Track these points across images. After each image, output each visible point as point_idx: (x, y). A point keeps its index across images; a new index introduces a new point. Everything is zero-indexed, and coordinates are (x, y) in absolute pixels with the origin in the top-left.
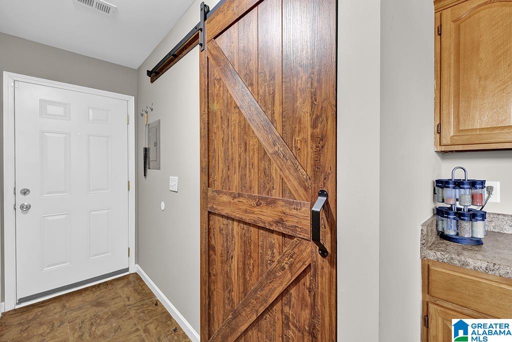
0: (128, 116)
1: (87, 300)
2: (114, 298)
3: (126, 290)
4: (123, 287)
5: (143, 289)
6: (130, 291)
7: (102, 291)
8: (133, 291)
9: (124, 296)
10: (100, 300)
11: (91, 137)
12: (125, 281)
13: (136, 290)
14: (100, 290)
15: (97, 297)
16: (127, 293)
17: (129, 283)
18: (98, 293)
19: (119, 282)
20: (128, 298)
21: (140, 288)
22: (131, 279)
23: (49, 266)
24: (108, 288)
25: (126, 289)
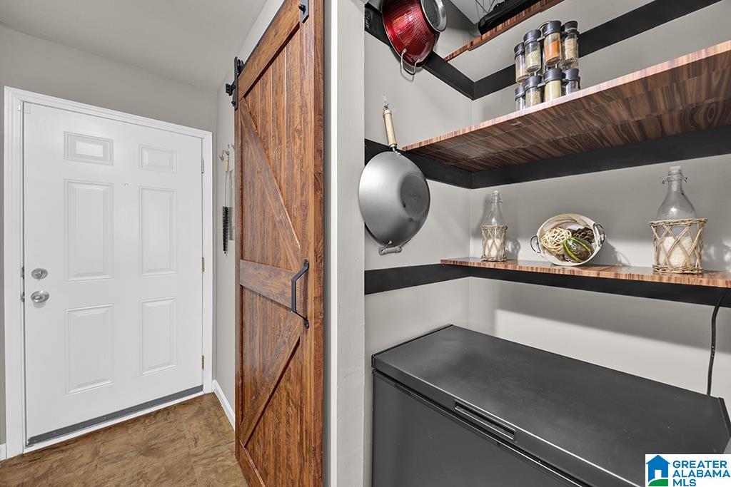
0: (203, 161)
1: (134, 442)
2: (173, 440)
3: (195, 425)
4: (192, 418)
5: (220, 424)
6: (201, 428)
7: (160, 424)
8: (204, 428)
9: (190, 436)
10: (153, 442)
11: (145, 191)
12: (195, 408)
13: (209, 425)
14: (156, 423)
15: (149, 437)
16: (195, 430)
17: (201, 411)
18: (152, 429)
19: (187, 408)
20: (196, 440)
21: (216, 421)
22: (206, 403)
23: (79, 386)
24: (169, 420)
25: (195, 423)
